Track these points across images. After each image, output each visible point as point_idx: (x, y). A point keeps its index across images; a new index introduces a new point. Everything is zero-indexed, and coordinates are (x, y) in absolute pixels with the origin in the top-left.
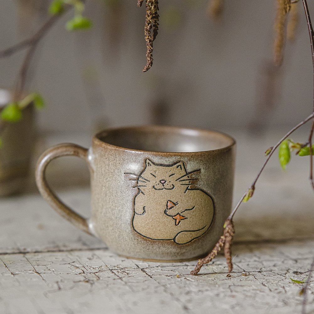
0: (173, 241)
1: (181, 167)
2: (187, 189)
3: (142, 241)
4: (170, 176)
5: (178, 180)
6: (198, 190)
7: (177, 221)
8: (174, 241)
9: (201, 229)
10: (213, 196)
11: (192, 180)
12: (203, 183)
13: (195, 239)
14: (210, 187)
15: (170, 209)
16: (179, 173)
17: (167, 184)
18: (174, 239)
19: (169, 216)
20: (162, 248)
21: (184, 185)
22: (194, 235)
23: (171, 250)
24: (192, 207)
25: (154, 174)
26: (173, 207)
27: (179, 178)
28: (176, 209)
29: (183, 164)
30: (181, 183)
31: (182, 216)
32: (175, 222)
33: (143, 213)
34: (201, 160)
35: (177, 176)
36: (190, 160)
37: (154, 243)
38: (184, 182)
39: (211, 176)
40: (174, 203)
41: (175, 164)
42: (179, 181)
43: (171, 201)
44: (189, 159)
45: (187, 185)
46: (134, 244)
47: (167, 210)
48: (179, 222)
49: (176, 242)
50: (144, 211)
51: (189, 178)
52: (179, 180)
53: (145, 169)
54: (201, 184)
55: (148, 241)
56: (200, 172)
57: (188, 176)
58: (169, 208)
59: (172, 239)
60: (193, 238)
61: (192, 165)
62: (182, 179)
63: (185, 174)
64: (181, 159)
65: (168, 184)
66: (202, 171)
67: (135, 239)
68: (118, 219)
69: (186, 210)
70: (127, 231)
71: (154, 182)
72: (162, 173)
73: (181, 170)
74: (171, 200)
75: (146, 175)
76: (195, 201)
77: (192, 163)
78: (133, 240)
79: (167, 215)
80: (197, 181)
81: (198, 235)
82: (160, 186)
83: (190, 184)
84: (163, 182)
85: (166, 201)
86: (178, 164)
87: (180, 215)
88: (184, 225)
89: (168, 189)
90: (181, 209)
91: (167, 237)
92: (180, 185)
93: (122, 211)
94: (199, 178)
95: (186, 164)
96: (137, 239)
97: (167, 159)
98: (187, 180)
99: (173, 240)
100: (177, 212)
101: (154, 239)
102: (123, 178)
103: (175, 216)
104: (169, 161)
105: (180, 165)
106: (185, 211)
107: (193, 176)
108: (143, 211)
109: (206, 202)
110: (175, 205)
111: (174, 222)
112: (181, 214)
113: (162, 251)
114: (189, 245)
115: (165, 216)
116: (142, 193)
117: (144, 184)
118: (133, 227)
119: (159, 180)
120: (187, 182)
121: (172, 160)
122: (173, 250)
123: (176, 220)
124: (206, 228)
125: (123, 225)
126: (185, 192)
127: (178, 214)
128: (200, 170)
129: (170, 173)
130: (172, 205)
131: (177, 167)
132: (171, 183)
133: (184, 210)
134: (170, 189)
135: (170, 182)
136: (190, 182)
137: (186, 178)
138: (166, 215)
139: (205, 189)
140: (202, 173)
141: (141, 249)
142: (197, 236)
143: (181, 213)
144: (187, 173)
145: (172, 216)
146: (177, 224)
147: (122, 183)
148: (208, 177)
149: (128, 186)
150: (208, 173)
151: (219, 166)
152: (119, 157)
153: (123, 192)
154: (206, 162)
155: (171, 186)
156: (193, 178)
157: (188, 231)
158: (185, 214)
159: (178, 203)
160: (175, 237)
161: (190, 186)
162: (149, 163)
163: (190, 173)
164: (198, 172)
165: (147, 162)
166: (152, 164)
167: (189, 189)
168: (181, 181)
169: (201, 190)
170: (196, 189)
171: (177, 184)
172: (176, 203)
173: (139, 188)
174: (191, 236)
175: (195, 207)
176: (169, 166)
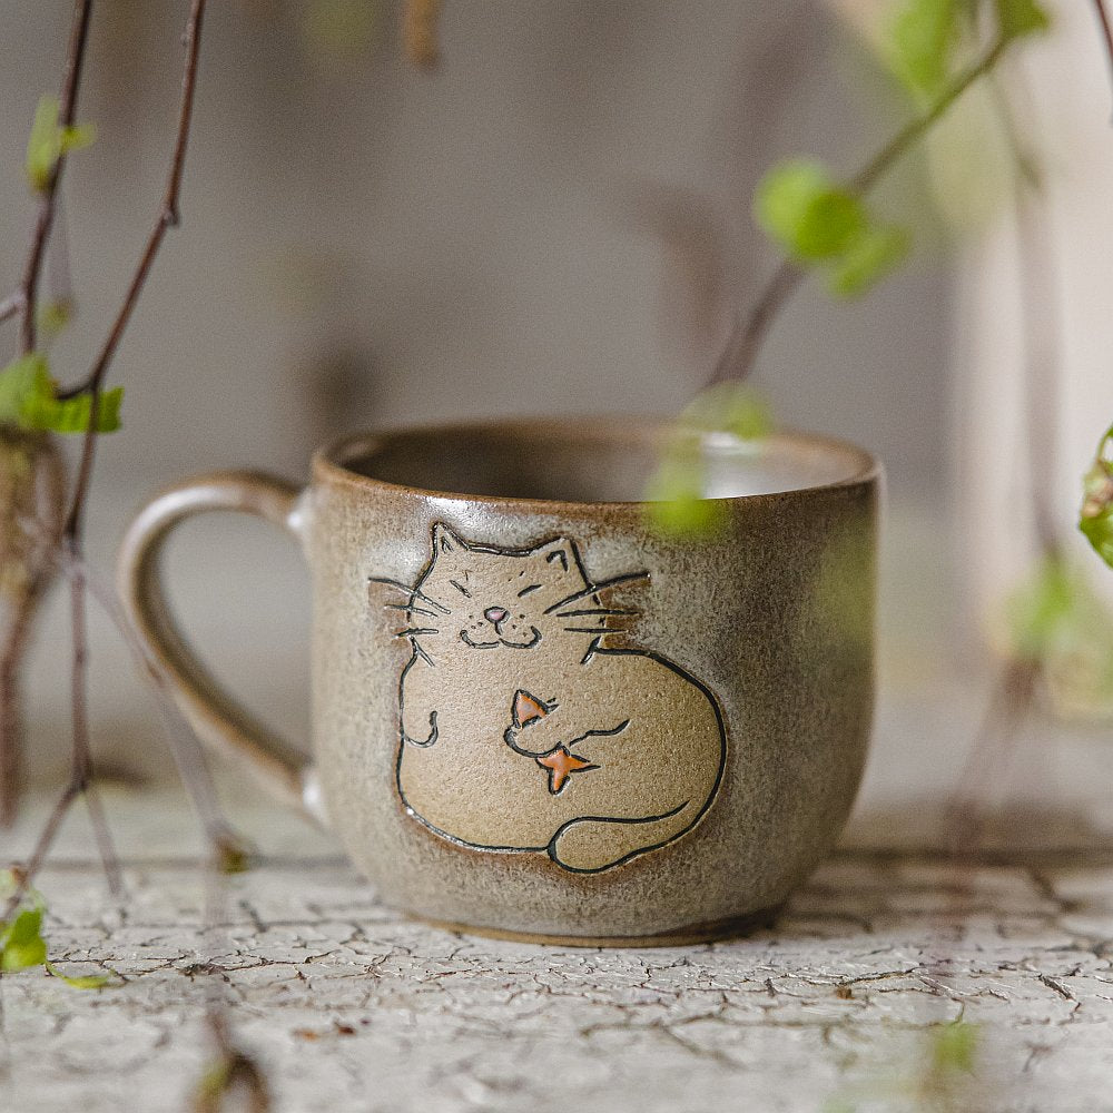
0: (547, 858)
1: (563, 560)
2: (592, 647)
3: (434, 850)
4: (520, 595)
5: (554, 612)
6: (641, 658)
7: (557, 775)
8: (553, 857)
9: (662, 816)
10: (713, 685)
11: (614, 612)
12: (659, 629)
13: (639, 856)
14: (696, 647)
15: (524, 724)
16: (559, 582)
17: (510, 627)
18: (550, 847)
19: (524, 753)
20: (507, 881)
21: (580, 630)
22: (635, 837)
23: (545, 892)
24: (617, 724)
25: (461, 582)
26: (537, 717)
27: (559, 604)
28: (549, 728)
29: (574, 547)
30: (566, 622)
31: (575, 756)
32: (546, 780)
33: (430, 737)
34: (648, 536)
35: (548, 594)
36: (598, 533)
37: (476, 863)
38: (577, 621)
39: (698, 601)
40: (539, 703)
41: (539, 545)
42: (559, 615)
43: (528, 695)
44: (597, 529)
45: (591, 631)
46: (411, 860)
47: (513, 728)
48: (565, 780)
49: (558, 862)
50: (435, 732)
51: (598, 603)
52: (559, 610)
53: (432, 562)
54: (650, 631)
55: (455, 853)
56: (648, 584)
57: (595, 598)
58: (521, 720)
59: (543, 849)
60: (628, 850)
61: (609, 554)
62: (568, 607)
63: (581, 586)
64: (565, 528)
65: (514, 627)
66: (657, 578)
67: (411, 844)
68: (356, 759)
69: (591, 733)
70: (384, 807)
71: (463, 614)
72: (492, 582)
73: (563, 571)
74: (528, 688)
75: (436, 586)
76: (628, 699)
77: (610, 544)
78: (407, 844)
79: (517, 750)
80: (636, 619)
81: (652, 840)
82: (486, 633)
83: (604, 631)
84: (496, 616)
85: (510, 695)
86: (551, 547)
87: (566, 753)
88: (581, 794)
89: (514, 645)
90: (570, 728)
91: (522, 837)
92: (562, 632)
93: (366, 728)
94: (645, 608)
95: (581, 545)
96: (419, 844)
97: (508, 526)
98: (590, 612)
99: (544, 853)
100: (553, 741)
101: (474, 845)
102: (364, 595)
103: (546, 754)
104: (515, 532)
105: (561, 552)
106: (585, 737)
107: (617, 598)
108: (430, 728)
110: (546, 713)
111: (542, 776)
112: (572, 750)
113: (512, 896)
114: (615, 879)
115: (508, 753)
116: (425, 657)
117: (430, 622)
118: (401, 794)
119: (482, 610)
120: (592, 621)
121: (526, 530)
122: (552, 893)
123: (550, 770)
124: (688, 813)
125: (370, 784)
126: (583, 662)
127: (558, 746)
128: (645, 573)
129: (523, 582)
130: (534, 711)
131: (549, 558)
132: (526, 624)
133: (582, 735)
134: (526, 646)
135: (522, 616)
136: (601, 621)
137: (585, 602)
138: (510, 750)
139: (671, 654)
140: (656, 589)
141: (437, 885)
142: (647, 844)
143: (571, 743)
144: (589, 586)
145: (536, 756)
146: (555, 786)
147: (364, 616)
148: (685, 604)
149: (380, 629)
150: (684, 588)
151: (740, 565)
152: (352, 513)
153: (366, 653)
154: (672, 545)
155: (525, 634)
156: (618, 605)
157: (604, 819)
158: (589, 749)
159: (555, 703)
160: (554, 839)
161: (603, 636)
162: (443, 541)
163: (600, 585)
164: (638, 581)
165: (438, 536)
166: (453, 543)
167: (600, 651)
168: (566, 615)
169: (654, 656)
170: (633, 652)
171: (552, 627)
172: (549, 702)
173: (413, 640)
174: (619, 840)
175: (627, 721)
176: (515, 552)
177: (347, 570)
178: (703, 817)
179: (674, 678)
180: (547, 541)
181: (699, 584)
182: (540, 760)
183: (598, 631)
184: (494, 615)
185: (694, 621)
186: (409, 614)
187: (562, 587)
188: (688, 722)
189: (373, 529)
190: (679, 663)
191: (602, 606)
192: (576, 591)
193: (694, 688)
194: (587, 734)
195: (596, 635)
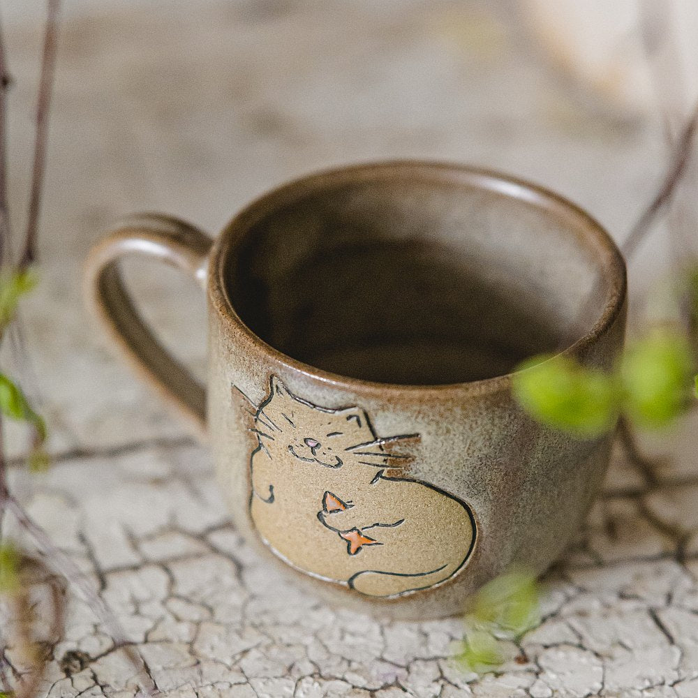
2: (379, 474)
4: (328, 435)
5: (351, 450)
6: (413, 483)
7: (354, 545)
8: (351, 586)
9: (428, 573)
11: (393, 456)
12: (427, 468)
14: (454, 478)
15: (331, 512)
16: (355, 434)
17: (322, 453)
18: (350, 582)
19: (331, 528)
21: (370, 464)
22: (408, 583)
24: (395, 521)
25: (290, 417)
26: (340, 510)
27: (355, 447)
28: (348, 517)
29: (366, 415)
30: (361, 458)
31: (365, 536)
32: (346, 546)
33: (269, 498)
34: (419, 412)
35: (348, 439)
36: (383, 408)
38: (368, 458)
39: (456, 451)
40: (341, 502)
41: (341, 409)
42: (355, 453)
43: (334, 496)
44: (383, 406)
45: (377, 465)
47: (323, 513)
48: (359, 549)
49: (355, 589)
50: (272, 498)
51: (382, 450)
52: (355, 450)
53: (270, 397)
54: (420, 469)
56: (419, 441)
57: (380, 446)
58: (329, 509)
59: (345, 581)
60: (405, 588)
61: (391, 422)
62: (361, 449)
63: (371, 438)
64: (359, 402)
65: (324, 453)
66: (425, 437)
69: (377, 524)
71: (290, 436)
72: (310, 422)
73: (358, 428)
74: (334, 492)
75: (272, 412)
76: (404, 507)
77: (391, 416)
79: (326, 525)
80: (410, 461)
81: (422, 585)
82: (306, 452)
83: (387, 466)
85: (321, 493)
86: (349, 411)
87: (359, 533)
88: (370, 558)
89: (324, 464)
90: (362, 521)
91: (330, 573)
92: (357, 464)
94: (416, 454)
95: (371, 415)
97: (320, 394)
98: (377, 454)
100: (351, 526)
102: (229, 392)
103: (346, 532)
104: (324, 398)
105: (356, 416)
107: (396, 449)
108: (270, 493)
109: (442, 512)
110: (346, 508)
111: (343, 544)
112: (364, 532)
115: (319, 526)
116: (267, 450)
117: (269, 432)
118: (252, 520)
119: (303, 438)
120: (378, 460)
121: (332, 399)
123: (349, 542)
124: (447, 571)
126: (372, 483)
127: (354, 529)
128: (417, 435)
130: (338, 506)
131: (349, 418)
133: (370, 525)
134: (332, 467)
135: (329, 449)
136: (385, 460)
138: (321, 524)
140: (425, 444)
143: (363, 529)
144: (376, 439)
145: (338, 531)
146: (352, 552)
147: (229, 404)
148: (446, 453)
149: (238, 419)
150: (445, 444)
151: (488, 426)
152: (222, 336)
154: (438, 418)
155: (332, 460)
156: (396, 452)
157: (387, 573)
158: (375, 533)
159: (352, 504)
160: (353, 578)
161: (386, 470)
162: (277, 387)
163: (384, 439)
164: (411, 439)
165: (274, 383)
166: (283, 391)
167: (383, 478)
168: (360, 453)
169: (423, 483)
170: (408, 480)
171: (350, 459)
172: (349, 502)
173: (258, 437)
174: (397, 584)
175: (403, 520)
176: (325, 409)
179: (437, 496)
180: (346, 408)
181: (457, 441)
182: (342, 535)
183: (382, 466)
184: (311, 443)
185: (453, 462)
186: (256, 420)
187: (358, 437)
188: (448, 521)
189: (233, 356)
191: (385, 452)
192: (367, 440)
193: (453, 501)
194: (374, 525)
195: (381, 468)
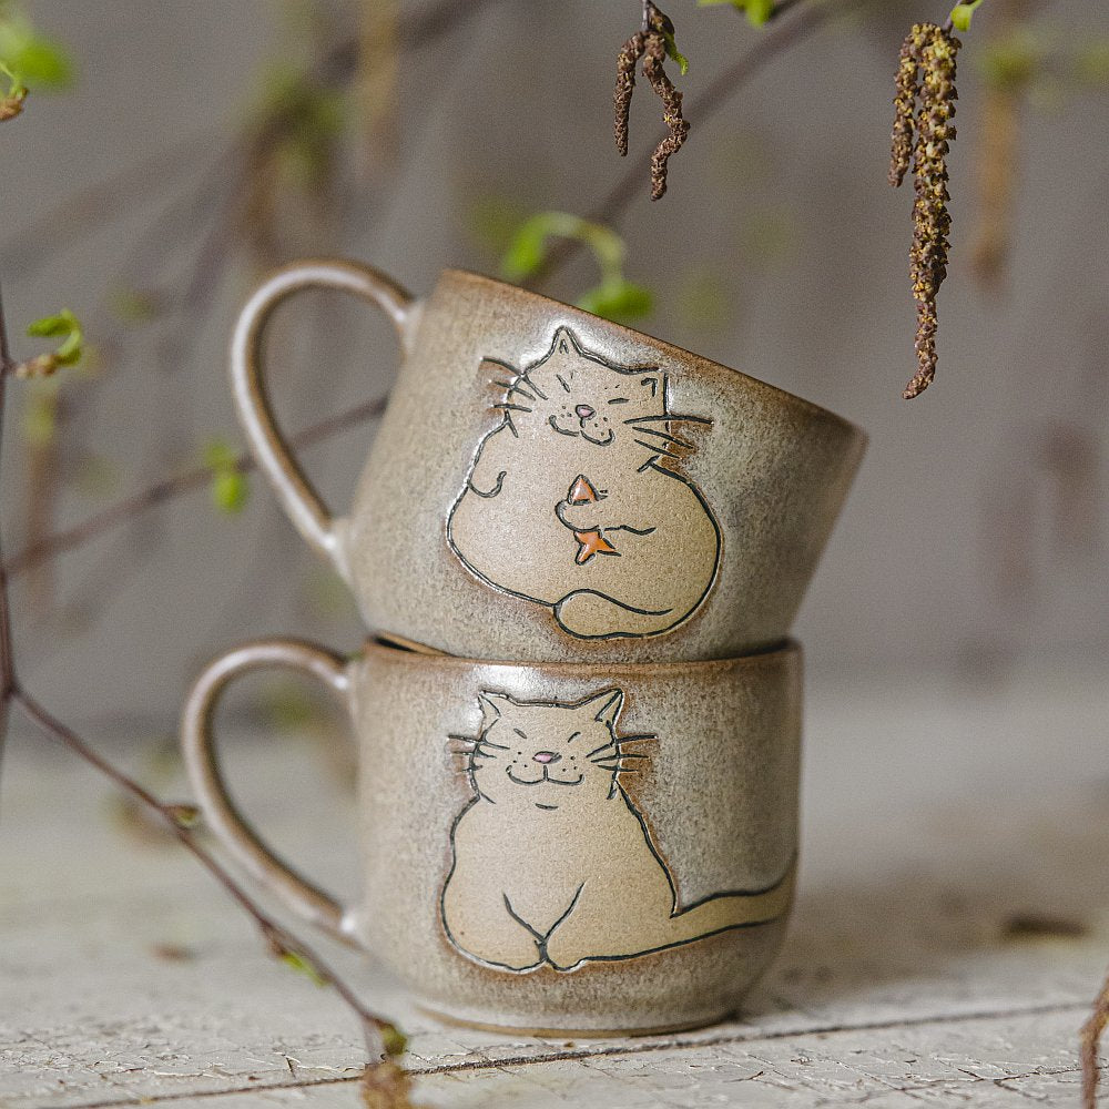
0: (550, 612)
1: (654, 387)
2: (649, 462)
3: (459, 582)
4: (610, 402)
5: (632, 425)
6: (682, 484)
7: (587, 549)
8: (556, 615)
9: (650, 613)
10: (724, 527)
11: (677, 441)
12: (704, 467)
13: (620, 638)
14: (725, 492)
15: (575, 504)
16: (644, 402)
17: (593, 424)
18: (556, 606)
19: (567, 525)
20: (510, 622)
21: (646, 445)
23: (537, 640)
24: (646, 528)
25: (566, 379)
26: (587, 501)
27: (637, 420)
28: (594, 512)
29: (666, 380)
30: (639, 435)
31: (606, 541)
32: (576, 551)
33: (493, 490)
34: (723, 393)
35: (633, 409)
36: (688, 376)
38: (646, 438)
39: (739, 458)
41: (640, 369)
42: (634, 428)
43: (587, 481)
44: (688, 372)
45: (654, 449)
46: (434, 586)
47: (566, 503)
48: (590, 556)
49: (558, 620)
50: (498, 488)
51: (667, 430)
52: (636, 425)
53: (547, 356)
54: (697, 466)
56: (709, 429)
57: (667, 424)
58: (574, 499)
59: (550, 605)
60: (616, 630)
61: (691, 394)
62: (644, 425)
63: (660, 412)
64: (664, 363)
65: (596, 425)
66: (718, 428)
67: (440, 571)
68: (415, 495)
69: (625, 527)
70: (428, 537)
71: (558, 402)
72: (593, 386)
73: (650, 396)
74: (588, 476)
75: (543, 376)
76: (662, 512)
77: (694, 387)
78: (436, 572)
79: (562, 520)
81: (635, 630)
82: (572, 424)
83: (664, 452)
84: (584, 413)
85: (572, 477)
86: (648, 375)
87: (600, 536)
88: (600, 572)
89: (590, 439)
90: (610, 518)
91: (539, 589)
92: (631, 441)
93: (436, 472)
94: (700, 444)
95: (671, 380)
96: (447, 573)
97: (622, 346)
98: (658, 434)
99: (551, 609)
100: (593, 523)
101: (496, 584)
102: (474, 370)
103: (583, 531)
104: (625, 352)
105: (653, 380)
106: (618, 529)
107: (683, 431)
108: (496, 483)
110: (596, 500)
111: (574, 547)
112: (605, 535)
113: (508, 636)
114: (594, 649)
115: (554, 521)
116: (512, 428)
117: (525, 403)
118: (448, 529)
119: (575, 405)
120: (658, 442)
121: (634, 354)
122: (543, 644)
123: (582, 544)
124: (668, 619)
126: (639, 470)
127: (595, 529)
128: (709, 422)
130: (587, 495)
131: (644, 382)
132: (607, 426)
133: (617, 526)
134: (599, 443)
135: (605, 419)
136: (665, 444)
137: (658, 426)
138: (557, 518)
139: (704, 489)
140: (714, 435)
141: (447, 611)
143: (606, 529)
144: (666, 414)
145: (575, 530)
146: (581, 559)
147: (468, 386)
148: (729, 456)
149: (480, 398)
150: (733, 443)
151: (776, 444)
152: (486, 305)
153: (458, 414)
154: (737, 407)
155: (602, 434)
156: (681, 437)
157: (608, 598)
158: (619, 539)
159: (606, 494)
160: (562, 600)
161: (661, 456)
162: (562, 343)
163: (675, 417)
164: (702, 425)
165: (560, 338)
166: (570, 347)
167: (654, 466)
168: (640, 429)
169: (692, 487)
170: (678, 477)
171: (625, 435)
172: (602, 492)
173: (506, 413)
174: (612, 618)
175: (654, 529)
176: (619, 369)
177: (464, 348)
178: (677, 627)
179: (700, 510)
180: (645, 369)
181: (744, 445)
182: (578, 534)
183: (659, 451)
184: (583, 412)
185: (730, 472)
186: (511, 392)
187: (646, 407)
188: (697, 548)
189: (502, 320)
190: (708, 499)
191: (669, 433)
192: (655, 414)
193: (710, 523)
194: (621, 527)
195: (657, 454)
